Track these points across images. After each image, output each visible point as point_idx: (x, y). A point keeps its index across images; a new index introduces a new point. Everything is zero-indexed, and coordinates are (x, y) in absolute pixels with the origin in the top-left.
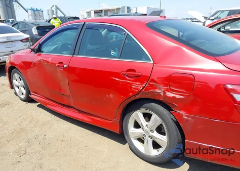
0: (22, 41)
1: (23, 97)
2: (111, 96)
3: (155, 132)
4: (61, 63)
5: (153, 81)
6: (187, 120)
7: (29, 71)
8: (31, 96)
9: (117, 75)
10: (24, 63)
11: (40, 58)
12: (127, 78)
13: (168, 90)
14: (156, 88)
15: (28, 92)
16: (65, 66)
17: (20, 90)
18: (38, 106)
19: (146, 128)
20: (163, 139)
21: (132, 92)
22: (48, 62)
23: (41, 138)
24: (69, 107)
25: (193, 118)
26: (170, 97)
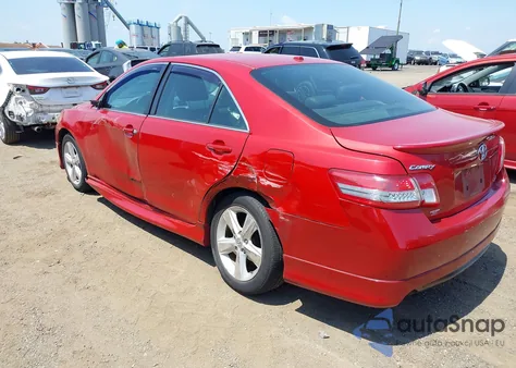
0: (94, 86)
1: (77, 183)
2: (193, 182)
3: (250, 242)
4: (130, 126)
5: (244, 160)
6: (284, 222)
7: (88, 139)
8: (88, 181)
9: (201, 149)
10: (81, 123)
11: (103, 116)
12: (213, 154)
13: (261, 175)
14: (248, 172)
15: (85, 175)
16: (135, 131)
17: (74, 170)
18: (99, 200)
19: (239, 236)
20: (257, 253)
21: (218, 176)
22: (112, 124)
23: (88, 245)
24: (141, 201)
25: (290, 218)
26: (264, 186)
